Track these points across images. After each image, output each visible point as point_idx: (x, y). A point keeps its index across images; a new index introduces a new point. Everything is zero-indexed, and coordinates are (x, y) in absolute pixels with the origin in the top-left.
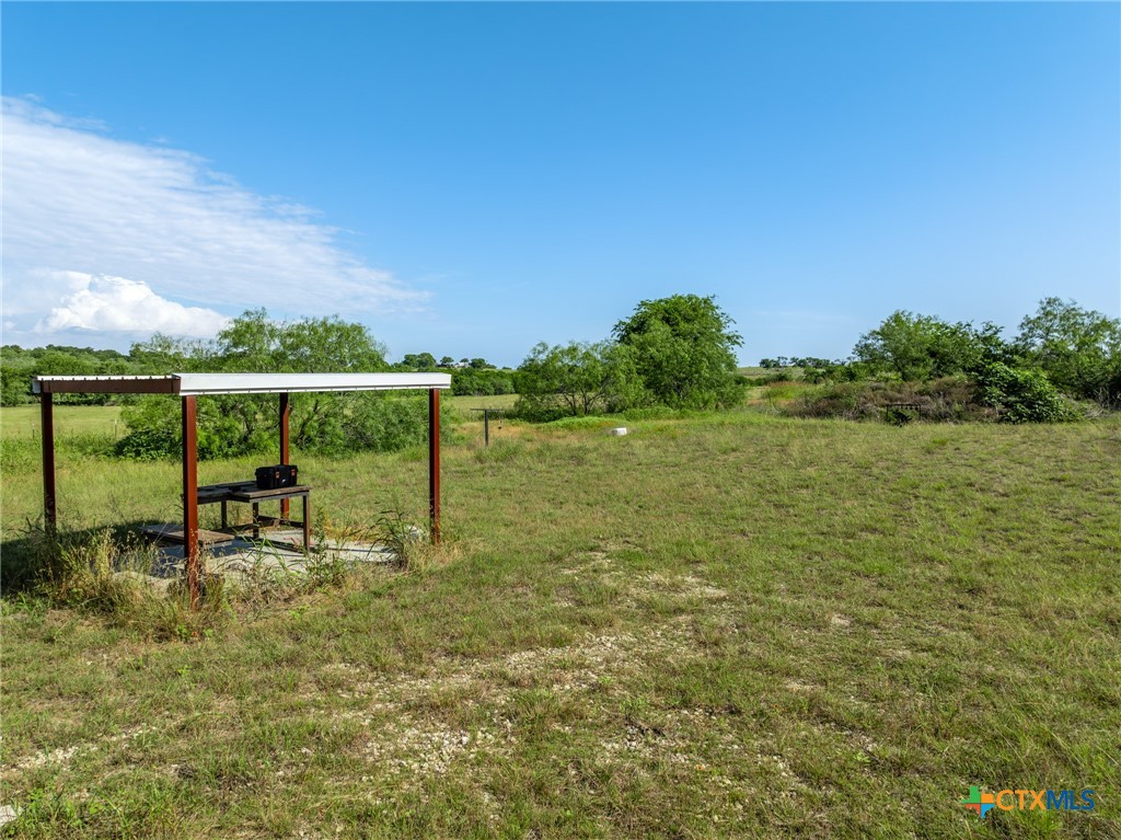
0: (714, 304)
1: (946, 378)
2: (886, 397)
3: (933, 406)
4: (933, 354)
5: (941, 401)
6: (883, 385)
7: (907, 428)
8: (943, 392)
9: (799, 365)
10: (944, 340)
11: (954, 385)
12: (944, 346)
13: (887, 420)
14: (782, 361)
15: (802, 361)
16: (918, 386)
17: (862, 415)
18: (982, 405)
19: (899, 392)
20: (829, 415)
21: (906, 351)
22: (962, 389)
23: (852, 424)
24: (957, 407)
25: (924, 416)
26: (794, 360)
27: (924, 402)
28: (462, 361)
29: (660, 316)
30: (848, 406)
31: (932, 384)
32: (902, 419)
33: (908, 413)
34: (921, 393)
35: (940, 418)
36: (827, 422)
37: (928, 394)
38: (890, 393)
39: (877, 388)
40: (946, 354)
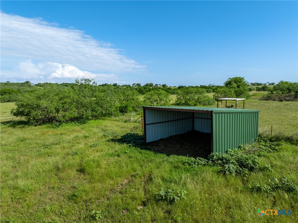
0: (244, 79)
1: (290, 94)
2: (279, 97)
3: (287, 98)
4: (288, 89)
5: (289, 98)
6: (278, 95)
7: (282, 102)
8: (290, 96)
9: (253, 85)
10: (290, 87)
11: (292, 95)
12: (290, 88)
13: (279, 101)
14: (248, 84)
15: (253, 84)
16: (285, 95)
17: (274, 100)
18: (297, 98)
19: (281, 96)
20: (268, 100)
21: (283, 89)
22: (293, 96)
23: (273, 102)
24: (292, 99)
25: (286, 100)
26: (251, 83)
27: (286, 98)
28: (159, 85)
29: (234, 81)
30: (272, 98)
31: (288, 95)
32: (281, 101)
33: (283, 100)
34: (285, 96)
35: (288, 100)
36: (268, 101)
37: (287, 96)
38: (280, 96)
39: (277, 95)
40: (291, 89)
